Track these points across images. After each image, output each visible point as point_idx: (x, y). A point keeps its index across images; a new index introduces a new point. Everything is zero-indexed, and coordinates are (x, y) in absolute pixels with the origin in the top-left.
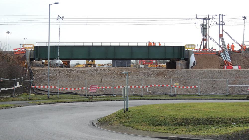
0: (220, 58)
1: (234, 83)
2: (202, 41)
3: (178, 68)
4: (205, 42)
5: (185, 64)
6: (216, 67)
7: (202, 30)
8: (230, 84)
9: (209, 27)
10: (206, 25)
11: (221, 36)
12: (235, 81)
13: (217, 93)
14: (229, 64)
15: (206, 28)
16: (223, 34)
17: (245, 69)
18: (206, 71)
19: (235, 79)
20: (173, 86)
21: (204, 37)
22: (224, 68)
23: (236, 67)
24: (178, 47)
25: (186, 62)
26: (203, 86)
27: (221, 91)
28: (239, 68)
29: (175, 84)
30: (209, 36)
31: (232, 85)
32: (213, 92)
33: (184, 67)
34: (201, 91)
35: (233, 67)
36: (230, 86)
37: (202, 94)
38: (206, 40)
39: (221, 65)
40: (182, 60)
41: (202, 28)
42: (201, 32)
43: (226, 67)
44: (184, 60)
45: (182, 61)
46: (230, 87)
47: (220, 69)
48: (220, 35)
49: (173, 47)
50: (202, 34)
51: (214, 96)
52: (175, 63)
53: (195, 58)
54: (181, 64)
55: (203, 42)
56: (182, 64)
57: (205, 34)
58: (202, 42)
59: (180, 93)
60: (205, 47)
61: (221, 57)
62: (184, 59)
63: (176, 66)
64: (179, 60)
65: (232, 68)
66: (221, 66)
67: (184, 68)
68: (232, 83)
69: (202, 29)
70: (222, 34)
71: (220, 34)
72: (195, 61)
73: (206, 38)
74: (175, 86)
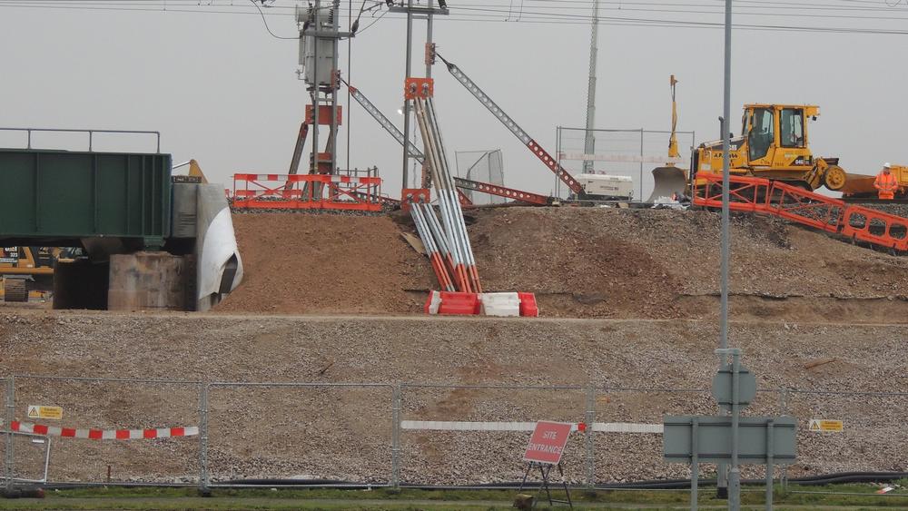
0: (409, 237)
1: (454, 410)
2: (303, 119)
3: (121, 306)
4: (324, 130)
5: (172, 278)
6: (371, 302)
7: (309, 51)
8: (423, 413)
9: (355, 28)
10: (332, 18)
11: (418, 91)
12: (458, 392)
13: (332, 478)
14: (463, 278)
15: (334, 38)
16: (429, 80)
17: (571, 312)
18: (274, 326)
19: (463, 384)
20: (26, 428)
21: (322, 95)
22: (425, 310)
23: (503, 304)
24: (124, 159)
25: (175, 261)
26: (241, 427)
27: (358, 462)
28: (523, 311)
29: (36, 411)
30: (352, 90)
31: (436, 419)
32: (301, 468)
33: (160, 296)
34: (220, 464)
35: (485, 298)
36: (423, 431)
37: (227, 479)
38: (329, 115)
39: (411, 286)
40: (150, 248)
41: (302, 34)
42: (302, 62)
43: (436, 299)
44: (162, 249)
45: (152, 259)
46: (423, 438)
47: (401, 312)
48: (414, 84)
49: (91, 159)
50: (303, 76)
51: (309, 493)
52: (105, 268)
53: (239, 237)
54: (141, 278)
55: (311, 127)
56: (148, 277)
57: (325, 76)
58: (304, 129)
59: (77, 476)
60: (325, 164)
61: (417, 234)
62: (163, 245)
63: (110, 290)
64: (132, 246)
65: (477, 308)
66: (412, 296)
67: (161, 302)
68: (440, 410)
69: (309, 39)
70: (424, 76)
71: (413, 76)
72: (234, 255)
73: (330, 104)
74: (41, 429)
